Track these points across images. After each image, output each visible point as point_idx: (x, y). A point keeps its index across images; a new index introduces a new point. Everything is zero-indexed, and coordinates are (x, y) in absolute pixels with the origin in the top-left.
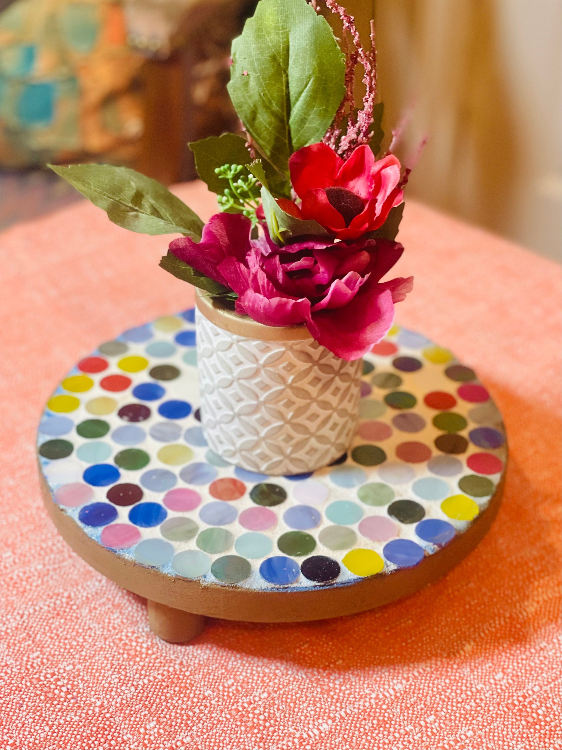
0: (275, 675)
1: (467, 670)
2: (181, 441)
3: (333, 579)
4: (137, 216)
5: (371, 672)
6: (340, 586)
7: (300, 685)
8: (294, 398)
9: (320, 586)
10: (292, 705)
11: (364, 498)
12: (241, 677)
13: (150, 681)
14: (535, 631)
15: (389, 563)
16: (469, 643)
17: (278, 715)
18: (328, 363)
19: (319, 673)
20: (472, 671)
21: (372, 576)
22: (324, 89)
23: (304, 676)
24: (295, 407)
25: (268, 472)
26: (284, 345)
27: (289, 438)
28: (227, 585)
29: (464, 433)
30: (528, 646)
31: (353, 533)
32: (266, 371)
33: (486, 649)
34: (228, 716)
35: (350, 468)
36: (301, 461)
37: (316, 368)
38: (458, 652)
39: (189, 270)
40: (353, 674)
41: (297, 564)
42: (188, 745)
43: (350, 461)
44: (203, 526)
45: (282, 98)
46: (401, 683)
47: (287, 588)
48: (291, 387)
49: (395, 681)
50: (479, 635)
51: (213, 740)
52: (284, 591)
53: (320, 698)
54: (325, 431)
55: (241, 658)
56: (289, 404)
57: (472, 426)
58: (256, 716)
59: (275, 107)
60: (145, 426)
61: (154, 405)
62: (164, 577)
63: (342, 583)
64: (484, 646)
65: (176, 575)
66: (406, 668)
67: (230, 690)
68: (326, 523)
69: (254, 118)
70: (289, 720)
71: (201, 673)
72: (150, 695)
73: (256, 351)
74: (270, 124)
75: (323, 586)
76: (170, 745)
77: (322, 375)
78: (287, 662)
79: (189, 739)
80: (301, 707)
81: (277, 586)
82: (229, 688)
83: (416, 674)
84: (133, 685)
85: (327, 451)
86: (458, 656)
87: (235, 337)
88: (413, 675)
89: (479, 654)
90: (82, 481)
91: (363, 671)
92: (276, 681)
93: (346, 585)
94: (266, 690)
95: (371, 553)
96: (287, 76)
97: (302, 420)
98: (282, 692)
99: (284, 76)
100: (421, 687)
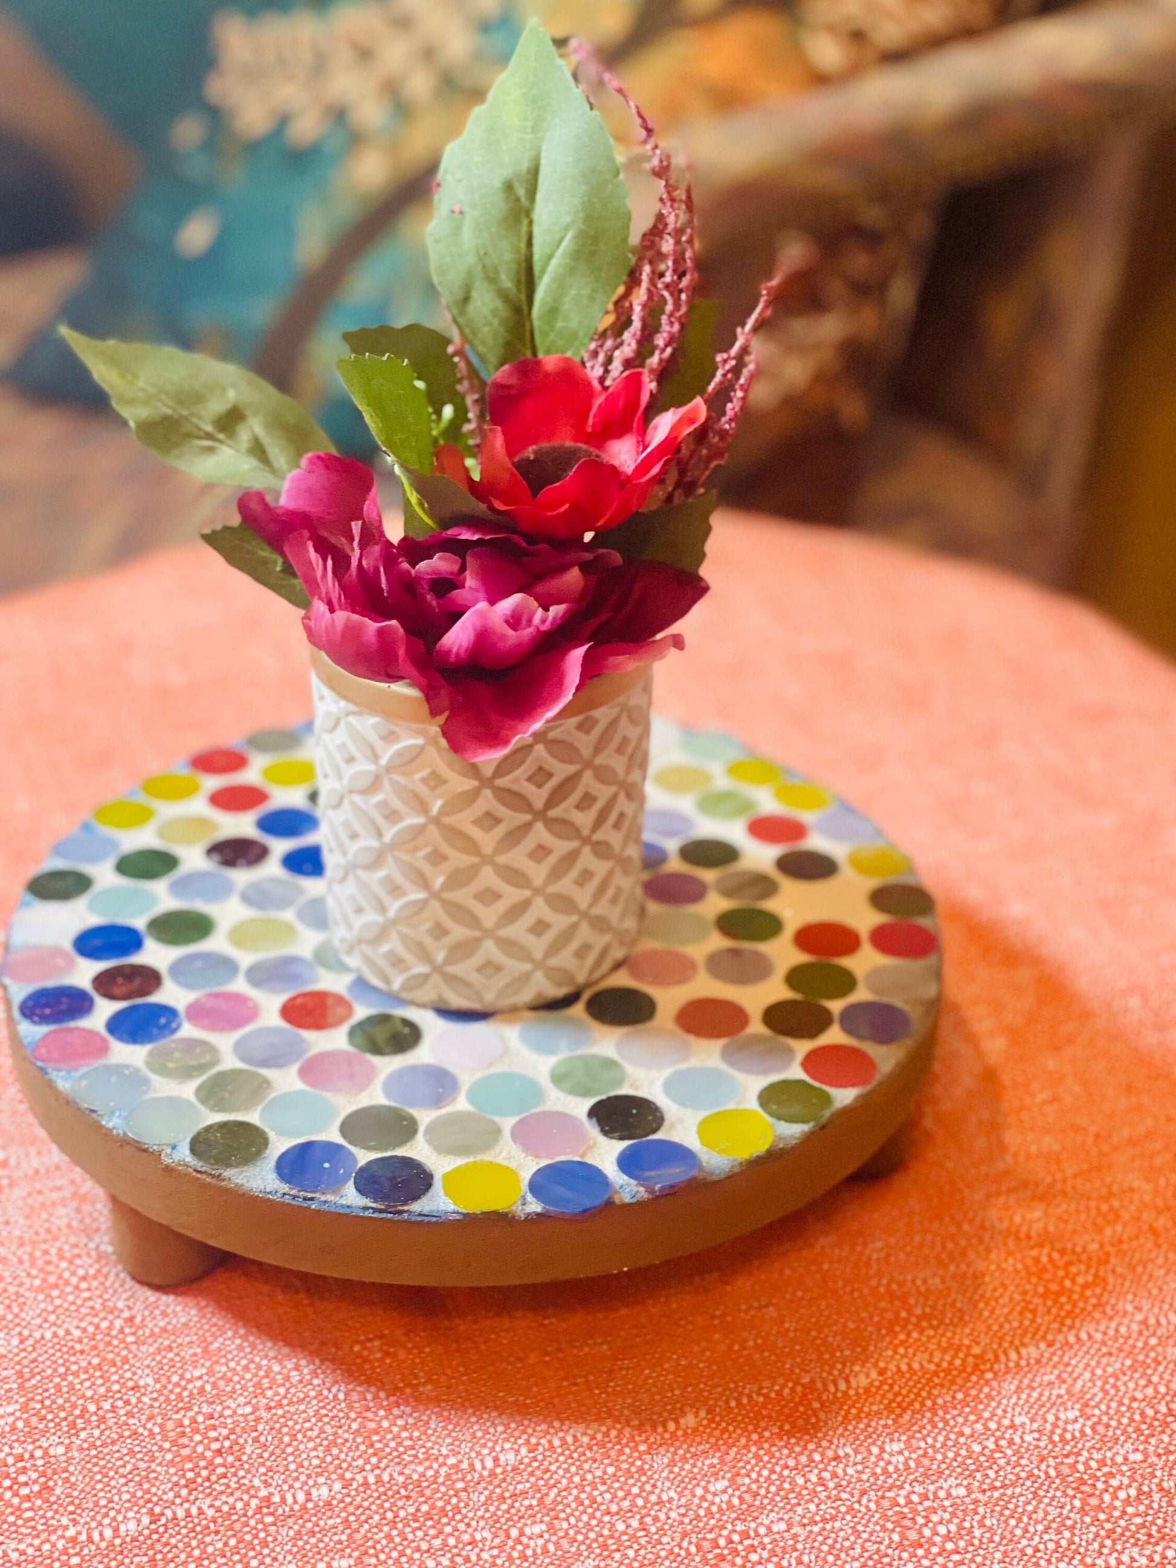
0: (287, 1378)
1: (661, 1460)
2: (289, 915)
3: (405, 1203)
4: (210, 450)
5: (473, 1419)
6: (413, 1219)
7: (323, 1407)
8: (445, 848)
9: (375, 1210)
10: (286, 1439)
11: (558, 1079)
12: (224, 1369)
13: (55, 1335)
14: (846, 1420)
15: (530, 1198)
16: (696, 1415)
17: (248, 1450)
18: (515, 787)
19: (376, 1397)
20: (672, 1463)
21: (483, 1213)
22: (592, 253)
23: (341, 1396)
24: (447, 867)
25: (405, 995)
26: (422, 733)
27: (439, 931)
28: (203, 1169)
29: (836, 1006)
30: (811, 1446)
31: (498, 1131)
32: (391, 781)
33: (725, 1430)
34: (156, 1430)
35: (572, 1021)
36: (467, 984)
37: (487, 793)
38: (664, 1425)
39: (275, 562)
40: (439, 1415)
41: (355, 1161)
42: (52, 1460)
43: (578, 1009)
44: (230, 1062)
45: (519, 265)
46: (518, 1451)
47: (312, 1199)
48: (437, 821)
49: (507, 1446)
50: (727, 1402)
51: (102, 1463)
52: (306, 1204)
53: (346, 1440)
54: (518, 930)
55: (244, 1338)
56: (437, 858)
57: (861, 995)
58: (206, 1441)
59: (507, 281)
60: (242, 877)
61: (280, 847)
62: (107, 1134)
63: (420, 1215)
64: (724, 1424)
65: (125, 1134)
66: (544, 1427)
67: (190, 1386)
68: (461, 1104)
69: (466, 300)
70: (263, 1464)
71: (156, 1345)
72: (40, 1359)
73: (374, 739)
74: (494, 312)
75: (381, 1211)
76: (20, 1450)
77: (502, 811)
78: (322, 1362)
79: (61, 1450)
80: (302, 1447)
81: (294, 1192)
82: (189, 1381)
83: (556, 1442)
84: (20, 1334)
85: (526, 977)
86: (660, 1430)
87: (343, 704)
88: (550, 1442)
89: (705, 1436)
90: (67, 945)
91: (460, 1413)
92: (282, 1390)
93: (427, 1219)
94: (254, 1401)
95: (512, 1174)
96: (531, 223)
97: (463, 896)
98: (280, 1412)
99: (525, 222)
100: (553, 1468)
